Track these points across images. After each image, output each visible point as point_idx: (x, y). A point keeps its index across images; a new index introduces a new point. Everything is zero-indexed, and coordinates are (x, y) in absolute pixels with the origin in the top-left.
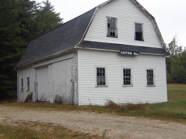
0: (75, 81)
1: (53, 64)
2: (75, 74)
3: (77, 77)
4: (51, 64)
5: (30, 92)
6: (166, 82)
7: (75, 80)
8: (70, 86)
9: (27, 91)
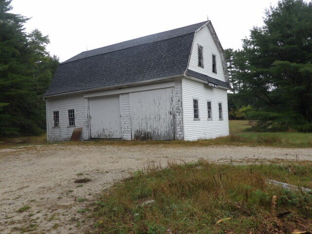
0: (178, 114)
1: (130, 94)
2: (177, 106)
3: (180, 109)
4: (128, 93)
5: (76, 128)
6: (228, 118)
7: (177, 112)
8: (168, 120)
9: (68, 127)
